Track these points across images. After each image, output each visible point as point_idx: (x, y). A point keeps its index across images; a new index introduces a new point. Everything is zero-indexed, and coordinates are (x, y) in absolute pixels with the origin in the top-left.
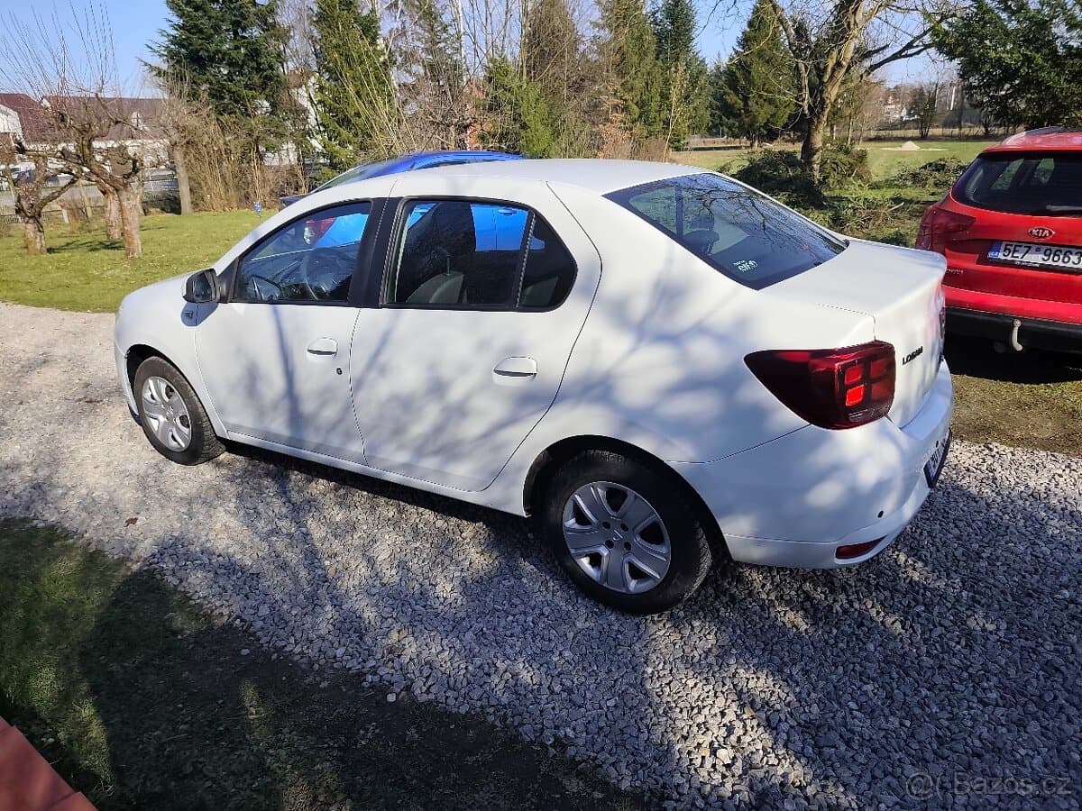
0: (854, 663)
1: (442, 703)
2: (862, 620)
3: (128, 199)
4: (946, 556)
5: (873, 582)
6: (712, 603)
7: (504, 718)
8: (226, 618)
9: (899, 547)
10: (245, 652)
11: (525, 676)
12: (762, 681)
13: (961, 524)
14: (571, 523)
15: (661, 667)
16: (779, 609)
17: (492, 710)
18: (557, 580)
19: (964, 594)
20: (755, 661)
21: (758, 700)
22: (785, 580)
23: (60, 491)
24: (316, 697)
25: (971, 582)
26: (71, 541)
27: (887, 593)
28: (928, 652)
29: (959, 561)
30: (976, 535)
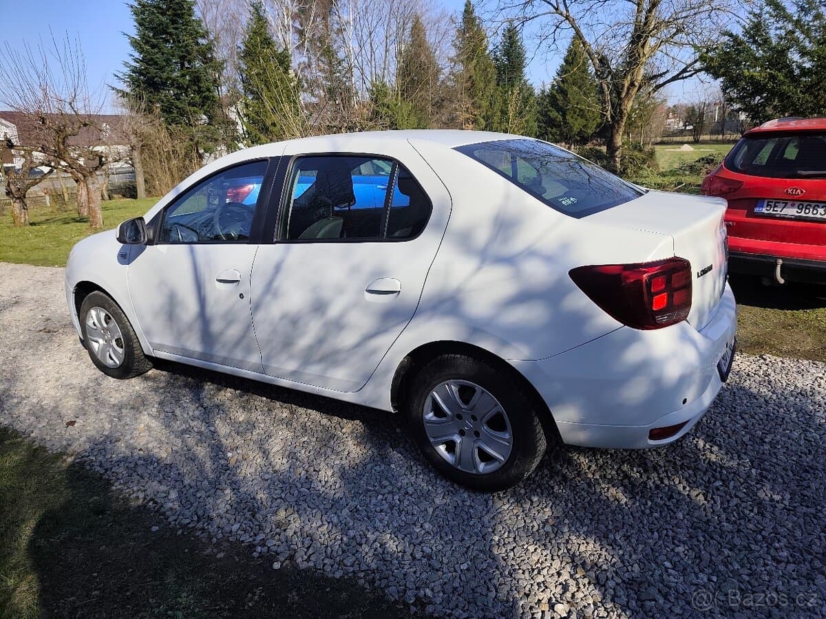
0: (666, 529)
1: (320, 569)
2: (672, 494)
3: (93, 184)
4: (736, 441)
5: (679, 463)
6: (548, 482)
7: (372, 582)
8: (141, 501)
9: (698, 435)
10: (155, 528)
11: (392, 546)
12: (591, 546)
13: (746, 416)
14: (430, 416)
15: (506, 535)
16: (603, 486)
17: (362, 575)
18: (419, 465)
19: (753, 471)
20: (585, 529)
21: (588, 561)
22: (607, 462)
23: (15, 400)
24: (213, 566)
25: (758, 462)
26: (19, 439)
27: (690, 472)
28: (727, 519)
29: (747, 445)
30: (759, 425)
